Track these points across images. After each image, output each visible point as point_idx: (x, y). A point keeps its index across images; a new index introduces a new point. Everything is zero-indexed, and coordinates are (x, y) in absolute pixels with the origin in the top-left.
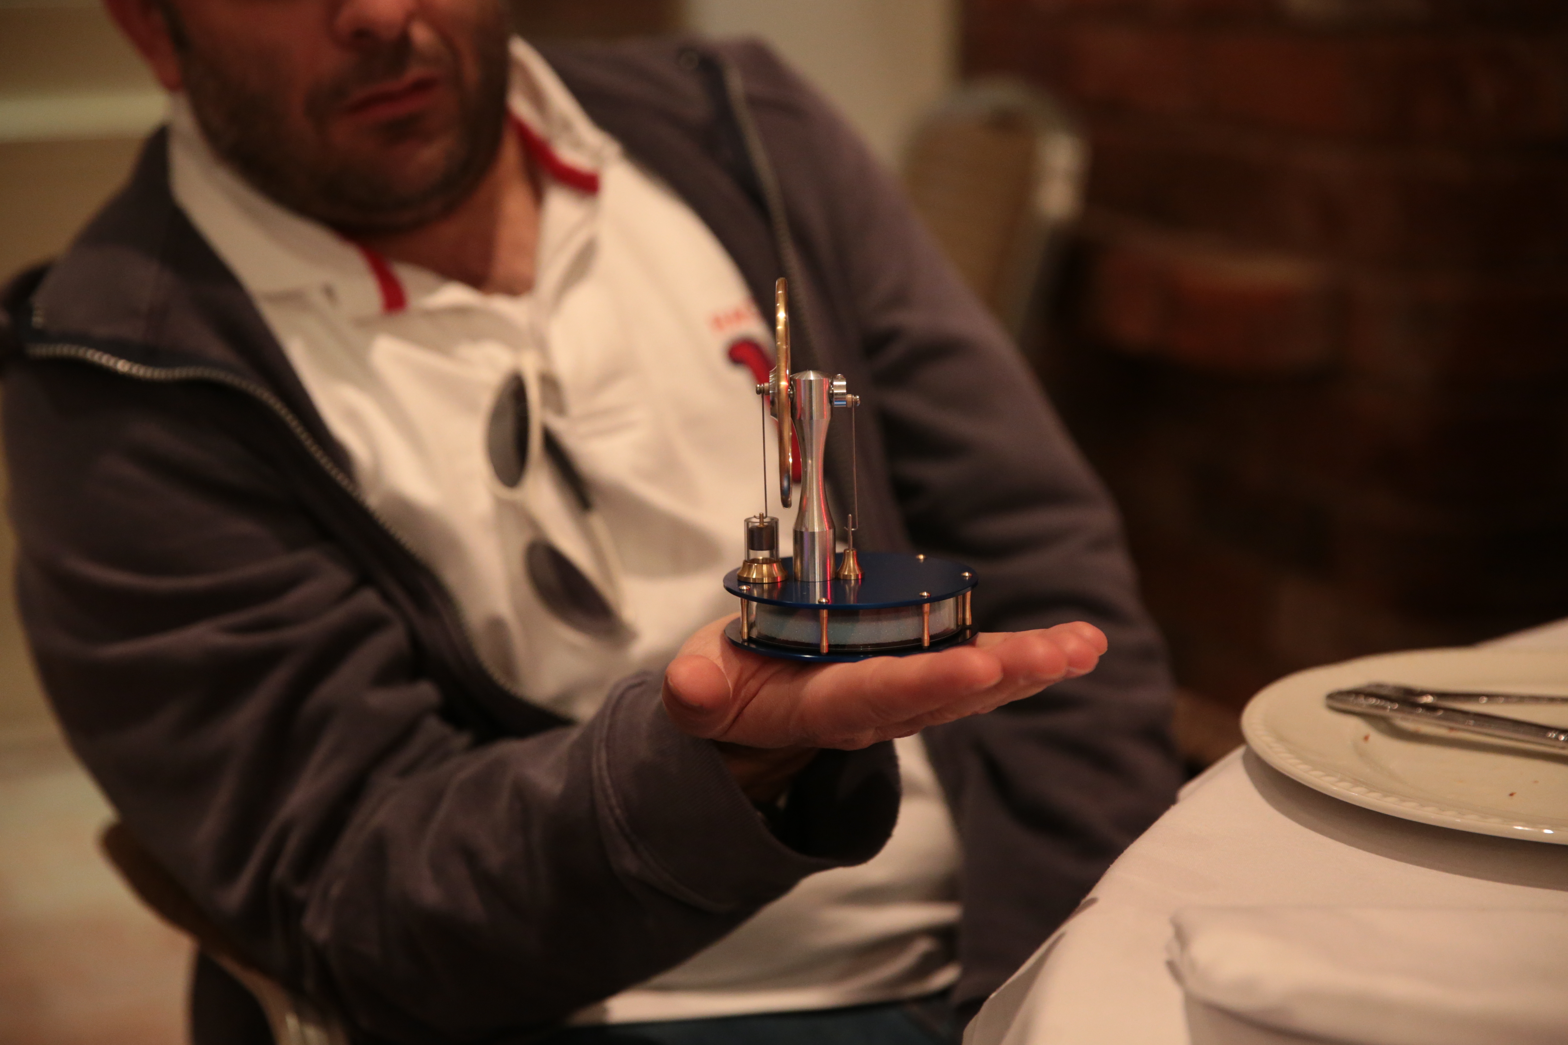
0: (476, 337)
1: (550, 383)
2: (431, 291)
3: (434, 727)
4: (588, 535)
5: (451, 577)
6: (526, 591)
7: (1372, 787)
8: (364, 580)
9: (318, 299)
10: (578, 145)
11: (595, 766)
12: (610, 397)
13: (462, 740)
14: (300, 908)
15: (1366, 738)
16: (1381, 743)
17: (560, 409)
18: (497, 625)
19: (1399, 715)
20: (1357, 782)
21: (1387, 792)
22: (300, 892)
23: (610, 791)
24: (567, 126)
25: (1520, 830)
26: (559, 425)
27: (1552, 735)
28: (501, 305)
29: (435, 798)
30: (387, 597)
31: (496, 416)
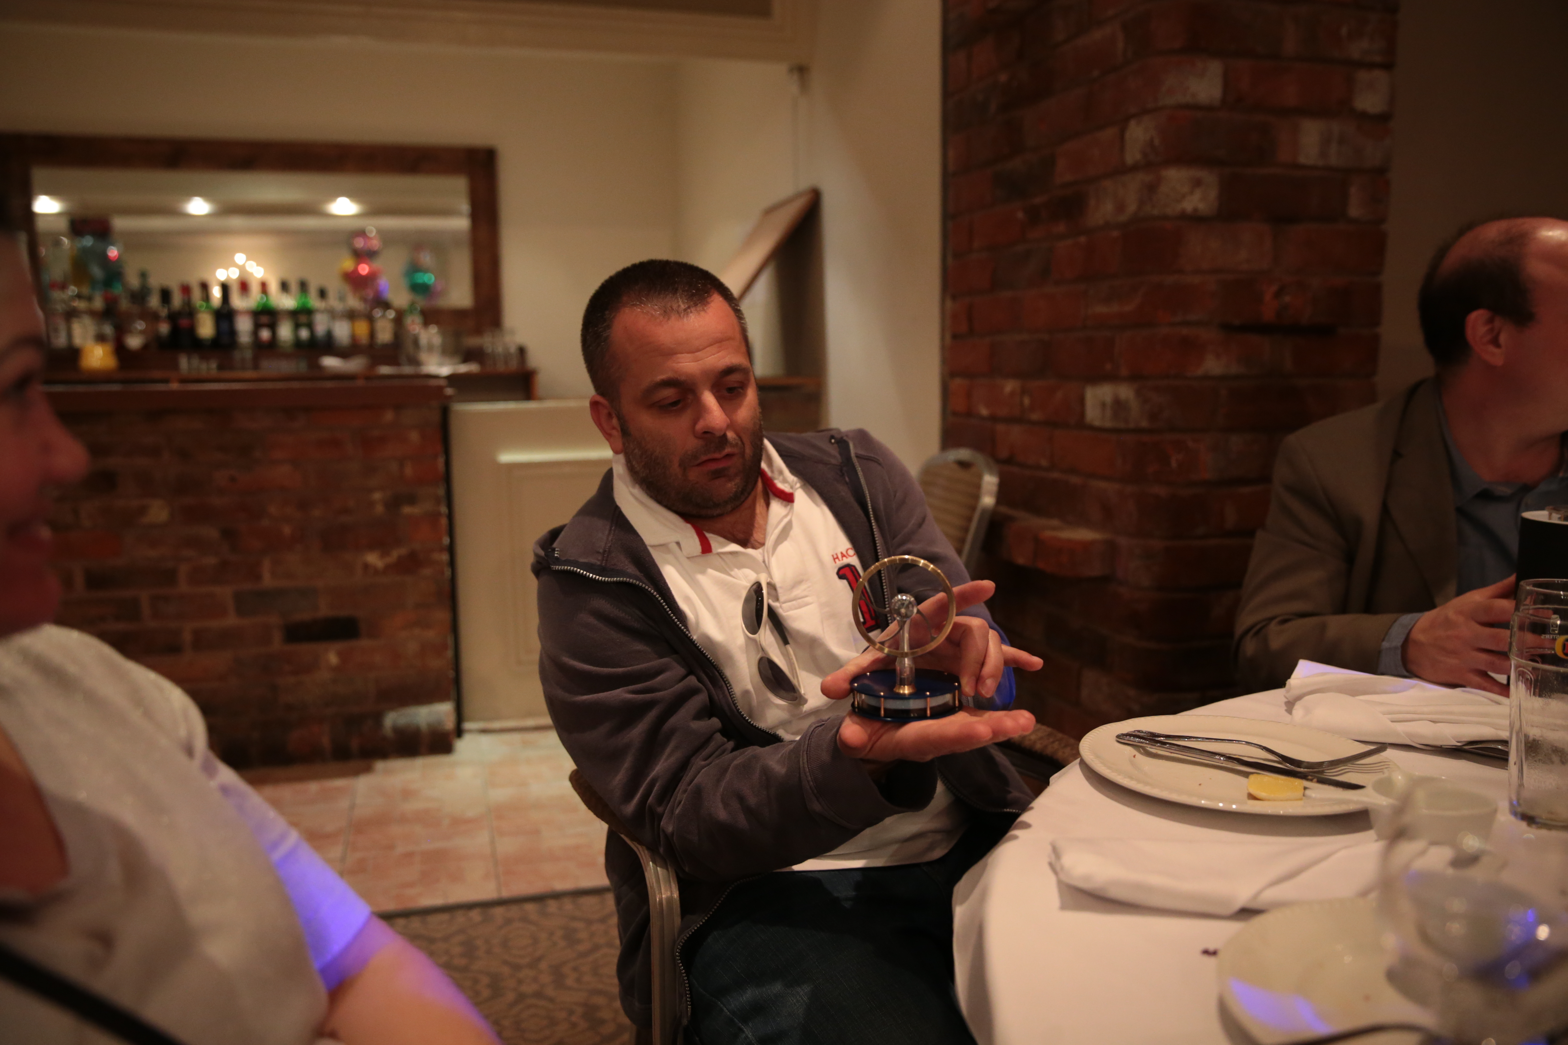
0: (740, 567)
1: (772, 586)
2: (724, 546)
3: (718, 737)
4: (786, 655)
5: (728, 673)
6: (758, 678)
7: (1139, 781)
8: (690, 672)
9: (674, 547)
10: (785, 481)
11: (801, 763)
12: (797, 592)
13: (730, 744)
14: (661, 817)
15: (1134, 756)
16: (1141, 759)
17: (777, 599)
18: (746, 693)
19: (1149, 746)
20: (1131, 778)
21: (1146, 784)
22: (660, 810)
23: (808, 774)
24: (781, 472)
25: (1203, 803)
26: (775, 604)
27: (1217, 757)
28: (750, 551)
29: (724, 771)
30: (699, 680)
31: (747, 601)
